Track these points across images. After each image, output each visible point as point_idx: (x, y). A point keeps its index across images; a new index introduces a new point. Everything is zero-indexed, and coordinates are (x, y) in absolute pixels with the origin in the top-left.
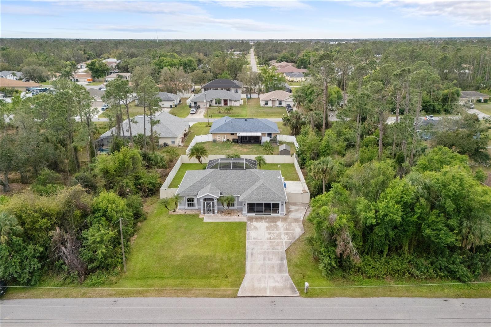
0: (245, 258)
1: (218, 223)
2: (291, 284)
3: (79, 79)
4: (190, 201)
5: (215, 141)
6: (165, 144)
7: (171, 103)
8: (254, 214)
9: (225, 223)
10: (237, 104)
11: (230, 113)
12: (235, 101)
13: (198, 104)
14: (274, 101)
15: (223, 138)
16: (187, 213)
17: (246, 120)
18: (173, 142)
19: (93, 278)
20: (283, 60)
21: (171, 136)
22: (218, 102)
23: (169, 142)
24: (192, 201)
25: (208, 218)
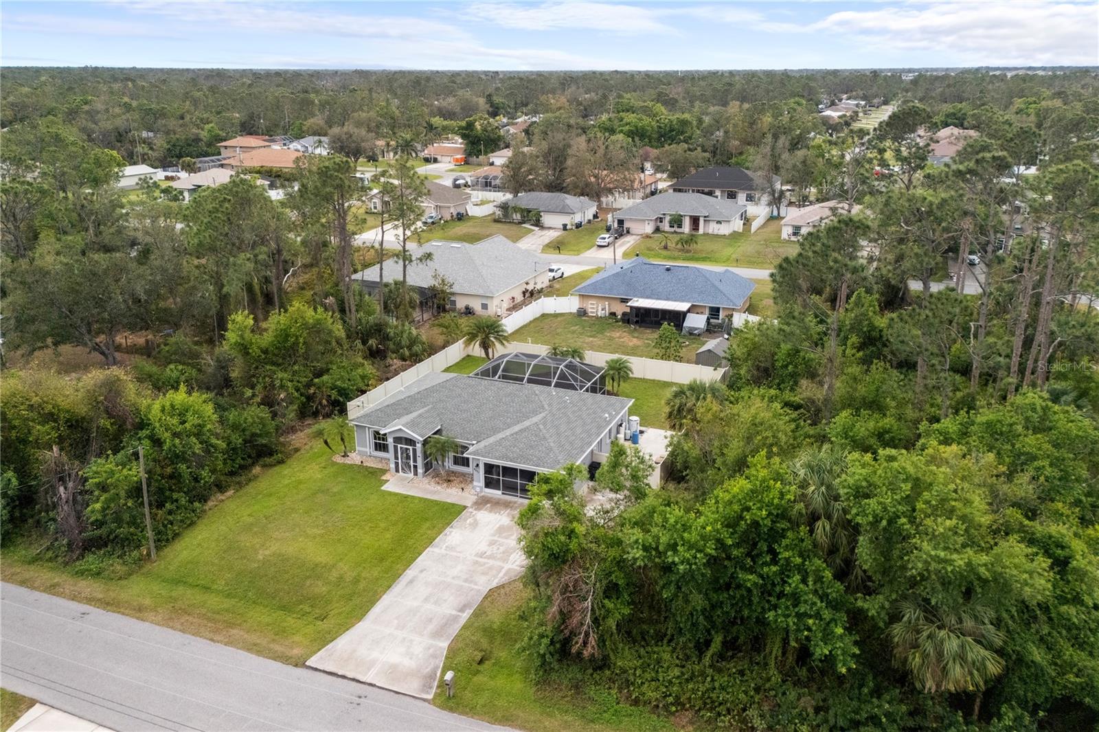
0: (389, 587)
1: (406, 497)
2: (437, 667)
3: (439, 158)
4: (379, 439)
5: (582, 313)
6: (467, 308)
7: (566, 219)
8: (499, 492)
9: (420, 499)
10: (725, 230)
11: (689, 251)
12: (719, 222)
13: (626, 225)
15: (600, 309)
16: (365, 464)
17: (668, 270)
18: (485, 306)
19: (92, 561)
21: (481, 292)
22: (677, 221)
23: (476, 305)
24: (383, 440)
25: (396, 484)
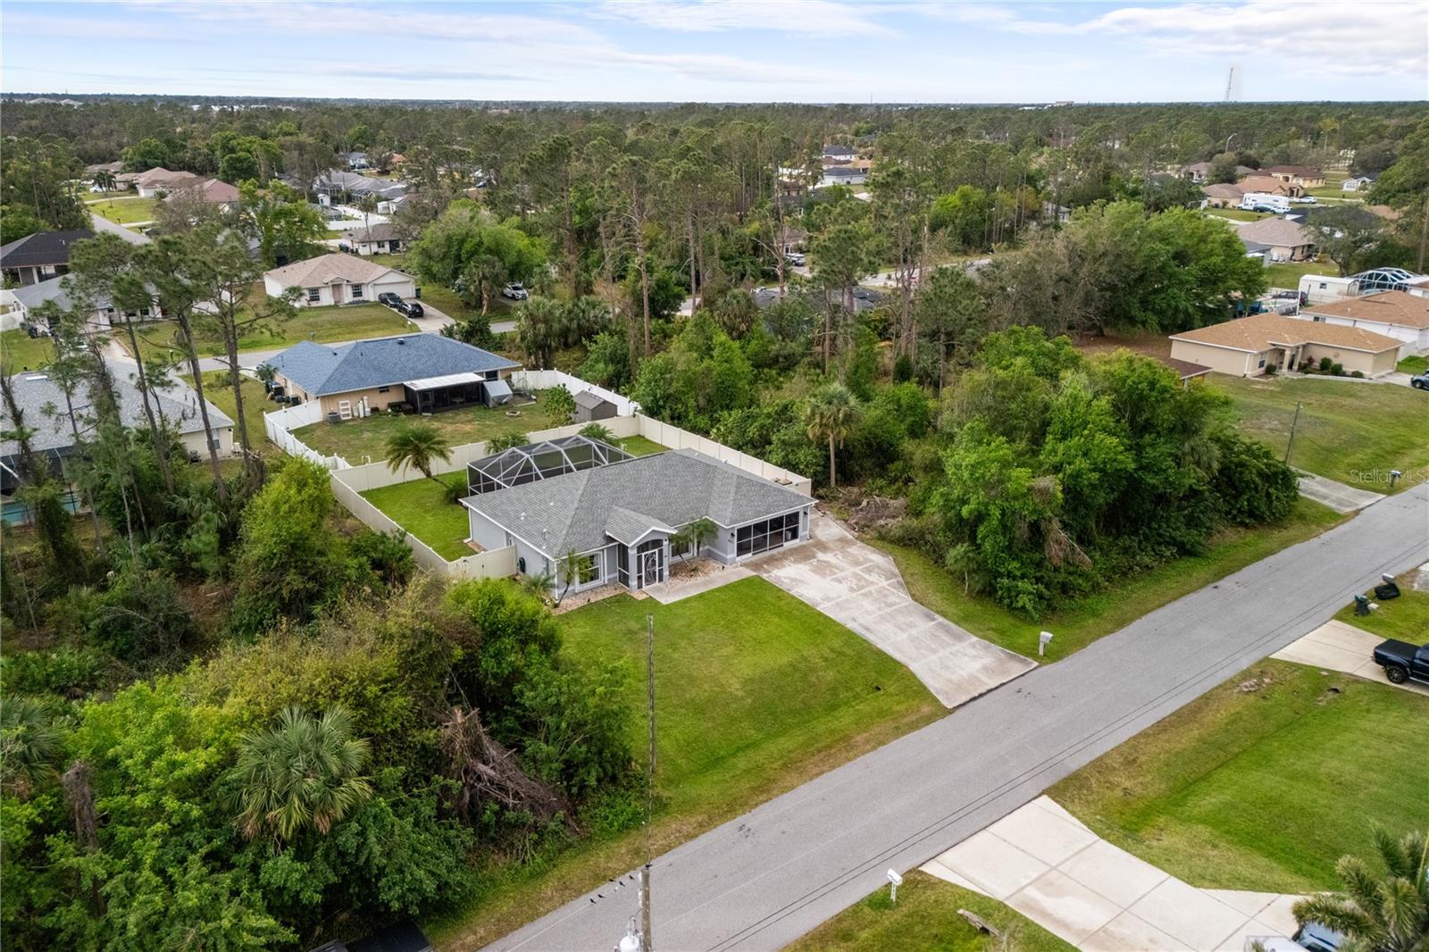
1: (701, 596)
2: (1003, 651)
4: (586, 567)
5: (334, 420)
8: (756, 553)
9: (715, 591)
14: (336, 287)
15: (360, 406)
16: (593, 601)
17: (401, 343)
20: (150, 161)
24: (591, 566)
25: (662, 595)
